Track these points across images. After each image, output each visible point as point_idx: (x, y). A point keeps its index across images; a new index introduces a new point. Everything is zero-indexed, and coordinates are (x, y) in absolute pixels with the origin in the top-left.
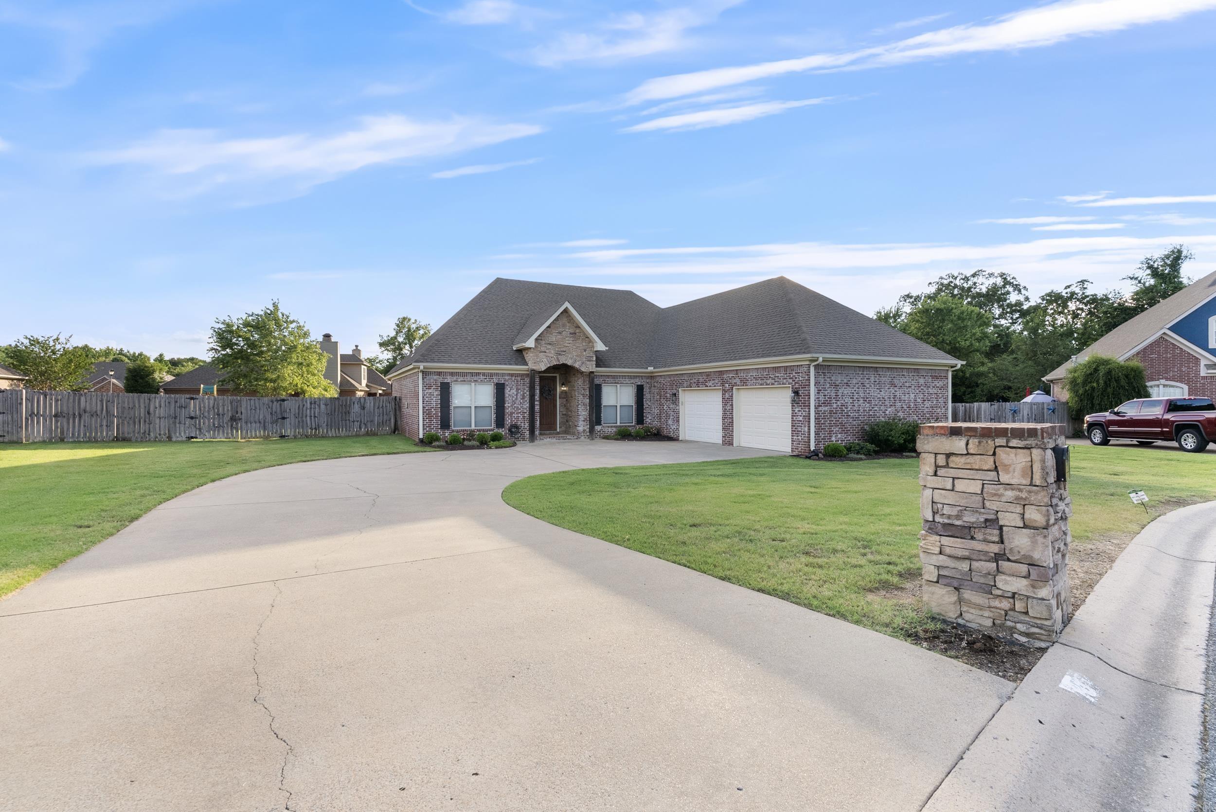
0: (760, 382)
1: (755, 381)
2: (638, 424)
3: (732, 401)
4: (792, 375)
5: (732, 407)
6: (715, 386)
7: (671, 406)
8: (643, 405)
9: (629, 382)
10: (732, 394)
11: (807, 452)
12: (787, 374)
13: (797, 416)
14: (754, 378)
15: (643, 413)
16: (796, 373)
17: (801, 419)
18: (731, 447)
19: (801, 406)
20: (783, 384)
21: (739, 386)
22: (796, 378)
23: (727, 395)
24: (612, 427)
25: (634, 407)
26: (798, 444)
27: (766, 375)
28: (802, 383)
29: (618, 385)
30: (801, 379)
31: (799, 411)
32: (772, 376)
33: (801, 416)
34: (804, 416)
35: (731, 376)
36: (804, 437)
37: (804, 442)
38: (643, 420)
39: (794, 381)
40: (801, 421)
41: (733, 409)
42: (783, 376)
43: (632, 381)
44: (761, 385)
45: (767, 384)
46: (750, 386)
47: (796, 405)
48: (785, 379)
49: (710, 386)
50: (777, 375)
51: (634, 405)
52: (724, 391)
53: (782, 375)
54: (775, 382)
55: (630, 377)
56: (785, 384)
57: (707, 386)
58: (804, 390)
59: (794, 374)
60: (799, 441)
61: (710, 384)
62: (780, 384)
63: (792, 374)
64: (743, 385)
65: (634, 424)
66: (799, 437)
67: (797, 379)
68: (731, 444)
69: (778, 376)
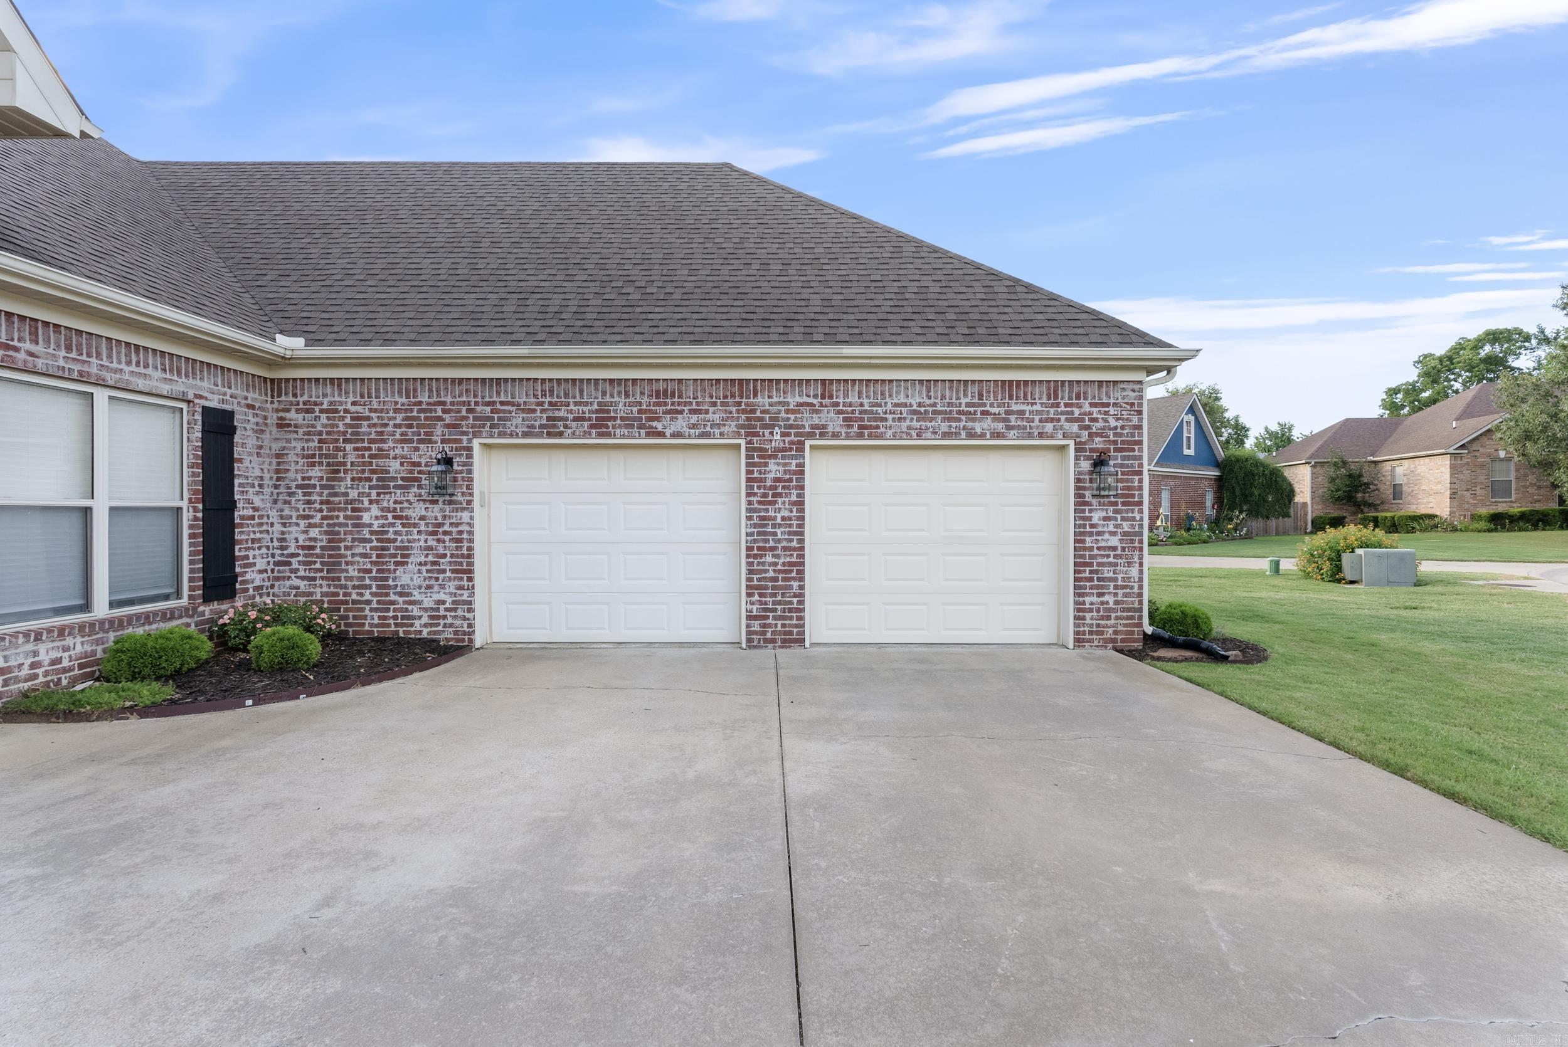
0: (944, 426)
1: (915, 424)
2: (207, 599)
3: (802, 488)
4: (1077, 412)
5: (802, 511)
6: (703, 435)
7: (419, 510)
8: (232, 505)
9: (165, 389)
10: (802, 465)
11: (1135, 641)
12: (1058, 405)
13: (1099, 534)
14: (915, 412)
15: (232, 542)
16: (1092, 405)
17: (1114, 541)
18: (796, 650)
19: (1115, 504)
20: (1041, 436)
21: (836, 436)
22: (1095, 420)
23: (774, 469)
24: (62, 631)
25: (187, 517)
26: (1102, 618)
27: (968, 405)
28: (1115, 435)
29: (101, 396)
30: (1113, 423)
31: (1105, 519)
32: (993, 410)
33: (1113, 534)
34: (1125, 534)
35: (793, 400)
36: (1125, 595)
37: (1124, 610)
38: (235, 578)
39: (1088, 428)
40: (1114, 549)
41: (802, 518)
42: (1038, 412)
43: (182, 385)
44: (947, 435)
45: (971, 435)
46: (894, 437)
47: (1094, 501)
48: (1048, 420)
49: (677, 435)
50: (1015, 408)
51: (184, 504)
52: (757, 456)
53: (1038, 407)
54: (1009, 428)
55: (171, 364)
56: (1052, 437)
57: (661, 434)
58: (1124, 458)
59: (1087, 408)
60: (1110, 610)
61: (680, 424)
62: (1030, 436)
63: (1079, 406)
64: (860, 436)
65: (184, 601)
66: (1110, 599)
67: (1101, 424)
68: (793, 638)
69: (1022, 412)
